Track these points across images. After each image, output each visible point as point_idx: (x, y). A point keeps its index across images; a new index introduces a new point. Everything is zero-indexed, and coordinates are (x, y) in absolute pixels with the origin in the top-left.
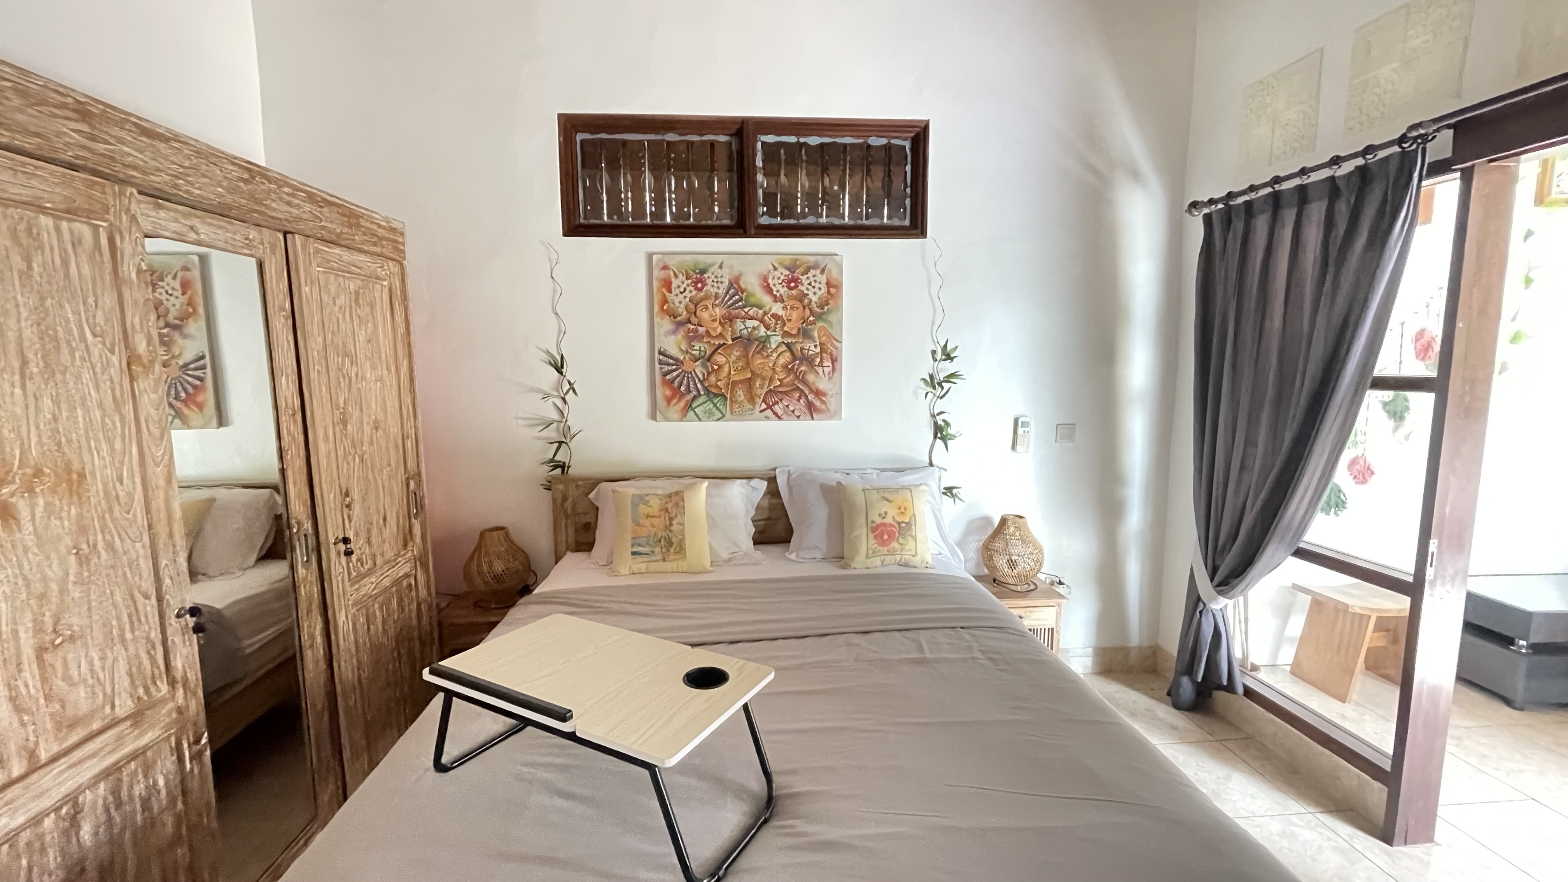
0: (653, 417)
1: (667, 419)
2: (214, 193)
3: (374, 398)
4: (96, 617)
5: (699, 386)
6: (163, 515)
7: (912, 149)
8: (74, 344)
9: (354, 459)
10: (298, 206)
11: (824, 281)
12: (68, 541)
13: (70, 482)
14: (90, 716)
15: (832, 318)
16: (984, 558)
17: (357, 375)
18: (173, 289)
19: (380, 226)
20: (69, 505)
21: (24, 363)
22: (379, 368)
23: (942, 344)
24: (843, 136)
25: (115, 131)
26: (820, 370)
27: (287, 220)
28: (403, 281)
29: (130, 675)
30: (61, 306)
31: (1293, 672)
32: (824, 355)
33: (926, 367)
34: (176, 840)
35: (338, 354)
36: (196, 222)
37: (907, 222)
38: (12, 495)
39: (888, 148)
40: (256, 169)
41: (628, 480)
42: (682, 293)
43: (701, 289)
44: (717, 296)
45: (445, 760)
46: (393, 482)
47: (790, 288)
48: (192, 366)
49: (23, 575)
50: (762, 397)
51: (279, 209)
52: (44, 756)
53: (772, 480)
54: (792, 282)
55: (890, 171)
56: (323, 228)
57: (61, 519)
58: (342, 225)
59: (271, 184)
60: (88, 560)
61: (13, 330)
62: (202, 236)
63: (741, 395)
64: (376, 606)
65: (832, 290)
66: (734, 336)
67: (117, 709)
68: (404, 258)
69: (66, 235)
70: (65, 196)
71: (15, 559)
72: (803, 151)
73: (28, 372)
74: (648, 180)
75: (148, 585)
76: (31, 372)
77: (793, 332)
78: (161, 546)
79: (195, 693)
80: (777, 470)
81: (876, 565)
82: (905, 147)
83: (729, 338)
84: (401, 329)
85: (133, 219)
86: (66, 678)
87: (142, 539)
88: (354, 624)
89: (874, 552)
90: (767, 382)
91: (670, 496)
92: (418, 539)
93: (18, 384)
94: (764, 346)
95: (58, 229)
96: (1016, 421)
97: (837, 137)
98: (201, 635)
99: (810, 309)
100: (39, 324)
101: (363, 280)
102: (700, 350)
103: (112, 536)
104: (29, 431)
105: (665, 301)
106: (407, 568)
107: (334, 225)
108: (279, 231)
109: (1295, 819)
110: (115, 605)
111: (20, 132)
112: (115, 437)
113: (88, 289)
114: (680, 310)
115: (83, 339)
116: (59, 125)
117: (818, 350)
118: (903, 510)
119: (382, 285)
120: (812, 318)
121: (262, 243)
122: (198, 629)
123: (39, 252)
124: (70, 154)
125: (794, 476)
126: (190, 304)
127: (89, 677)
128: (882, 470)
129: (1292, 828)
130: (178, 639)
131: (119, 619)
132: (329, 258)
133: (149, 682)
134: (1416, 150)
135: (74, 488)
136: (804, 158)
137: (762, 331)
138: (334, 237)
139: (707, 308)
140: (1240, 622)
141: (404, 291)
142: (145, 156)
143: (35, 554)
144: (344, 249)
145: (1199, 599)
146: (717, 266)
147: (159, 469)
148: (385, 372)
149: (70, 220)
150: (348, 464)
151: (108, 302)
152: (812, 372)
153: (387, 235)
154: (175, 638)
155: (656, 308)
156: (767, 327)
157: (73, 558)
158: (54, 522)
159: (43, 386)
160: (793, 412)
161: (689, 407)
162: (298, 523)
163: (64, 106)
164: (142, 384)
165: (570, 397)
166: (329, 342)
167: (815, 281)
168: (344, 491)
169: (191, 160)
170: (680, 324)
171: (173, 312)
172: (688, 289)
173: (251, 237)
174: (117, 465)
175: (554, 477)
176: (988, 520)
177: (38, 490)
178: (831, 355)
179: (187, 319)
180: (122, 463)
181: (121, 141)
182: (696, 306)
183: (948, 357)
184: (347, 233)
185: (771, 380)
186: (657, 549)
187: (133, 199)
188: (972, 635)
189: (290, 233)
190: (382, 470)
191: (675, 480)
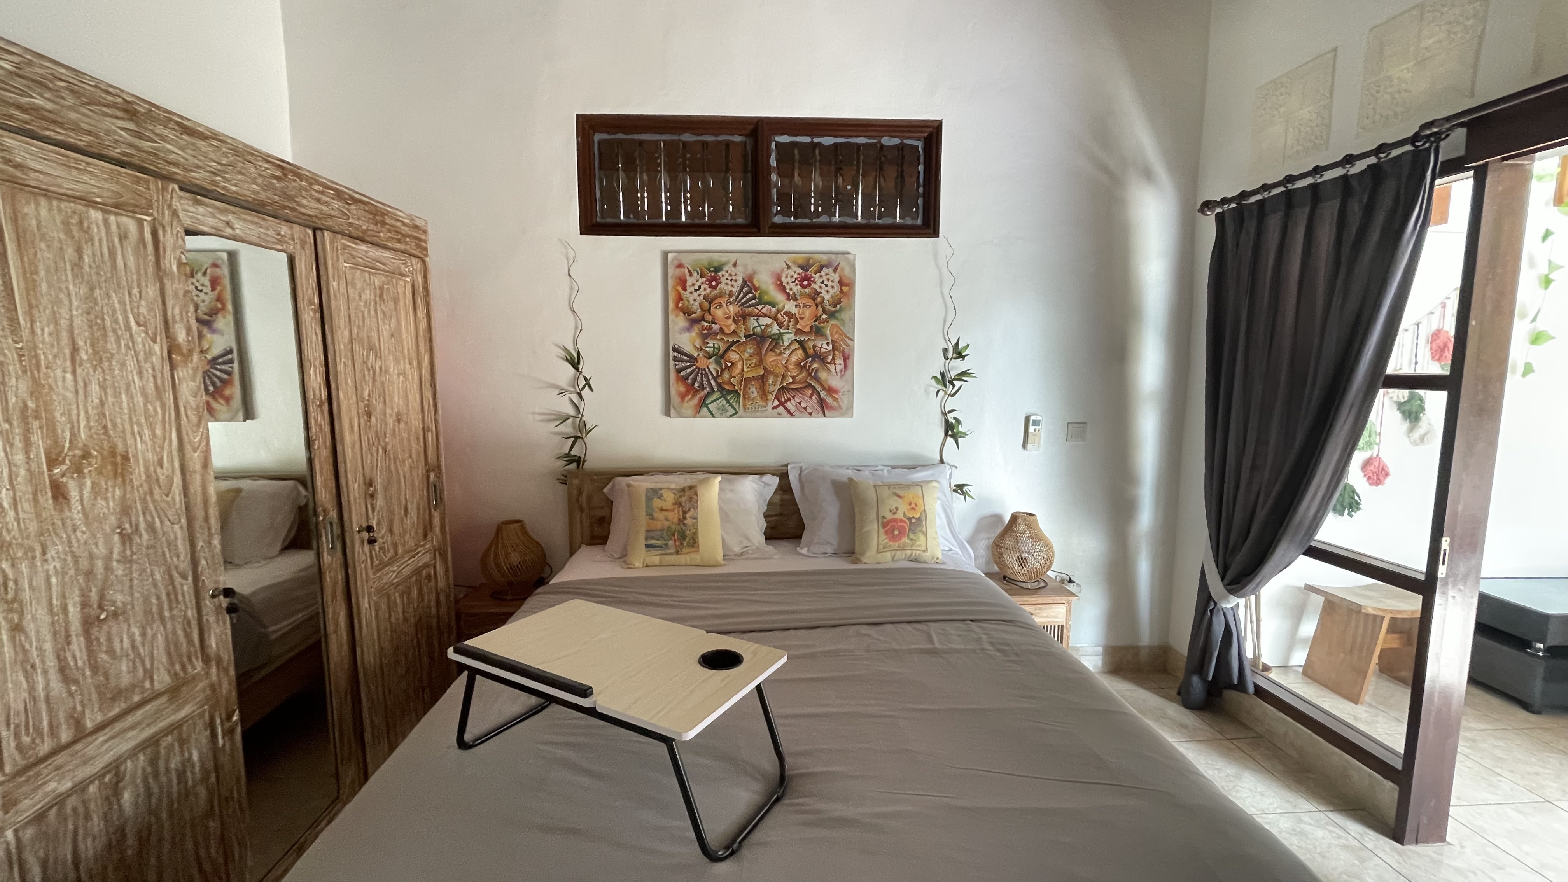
0: (668, 413)
1: (681, 415)
2: (249, 190)
3: (396, 392)
4: (136, 595)
5: (713, 382)
6: (199, 498)
7: (925, 149)
8: (120, 333)
9: (378, 451)
10: (327, 203)
11: (837, 279)
12: (113, 519)
13: (114, 464)
14: (132, 688)
15: (844, 315)
16: (994, 555)
17: (381, 368)
18: (202, 285)
19: (404, 224)
20: (114, 487)
21: (75, 350)
22: (402, 362)
23: (954, 343)
24: (857, 136)
25: (159, 129)
26: (832, 367)
27: (316, 217)
28: (425, 277)
29: (169, 654)
30: (108, 296)
31: (1305, 673)
32: (836, 353)
33: (937, 364)
34: (209, 813)
35: (363, 347)
36: (231, 217)
37: (919, 222)
38: (63, 475)
39: (901, 147)
40: (288, 166)
41: (642, 475)
42: (696, 291)
43: (715, 288)
44: (731, 294)
45: (468, 737)
46: (414, 473)
47: (804, 287)
48: (220, 360)
49: (72, 552)
50: (775, 394)
51: (309, 206)
52: (89, 725)
53: (784, 476)
54: (805, 280)
55: (902, 171)
56: (350, 225)
57: (106, 499)
58: (368, 222)
59: (301, 181)
60: (131, 540)
61: (65, 318)
62: (238, 231)
63: (754, 391)
64: (397, 595)
65: (845, 289)
66: (748, 334)
67: (156, 684)
68: (427, 256)
69: (114, 228)
70: (113, 191)
71: (64, 536)
72: (817, 152)
73: (78, 358)
74: (664, 180)
75: (184, 564)
76: (81, 358)
77: (805, 330)
78: (197, 528)
79: (226, 671)
80: (789, 467)
81: (886, 560)
82: (917, 147)
83: (742, 335)
84: (423, 324)
85: (175, 214)
86: (111, 652)
87: (180, 521)
88: (377, 611)
89: (884, 548)
90: (780, 379)
91: (683, 490)
92: (437, 530)
93: (69, 369)
94: (776, 344)
95: (106, 222)
96: (1027, 419)
97: (851, 136)
98: (233, 615)
99: (822, 307)
100: (88, 313)
101: (387, 276)
102: (714, 347)
103: (153, 518)
104: (78, 415)
105: (680, 299)
106: (427, 558)
107: (359, 220)
108: (309, 227)
109: (1306, 818)
110: (155, 585)
111: (74, 130)
112: (156, 423)
113: (132, 281)
114: (695, 308)
115: (128, 328)
116: (109, 123)
117: (830, 347)
118: (913, 506)
119: (405, 282)
120: (824, 316)
121: (293, 239)
122: (231, 609)
123: (90, 244)
124: (118, 151)
125: (805, 472)
126: (219, 299)
127: (130, 652)
128: (893, 467)
129: (1303, 826)
130: (212, 619)
131: (158, 598)
132: (354, 253)
133: (185, 660)
134: (1430, 148)
135: (119, 471)
136: (818, 158)
137: (775, 329)
138: (361, 234)
139: (720, 306)
140: (1251, 622)
141: (426, 288)
142: (186, 153)
143: (84, 533)
144: (370, 245)
145: (1210, 598)
146: (731, 265)
147: (196, 455)
148: (408, 366)
149: (116, 214)
150: (372, 455)
151: (151, 293)
152: (824, 369)
153: (410, 233)
154: (210, 618)
155: (671, 305)
156: (780, 325)
157: (116, 538)
158: (101, 502)
159: (92, 373)
160: (805, 408)
161: (702, 403)
162: (324, 511)
163: (114, 106)
164: (181, 373)
165: (586, 392)
166: (354, 336)
167: (828, 280)
168: (367, 480)
169: (228, 157)
170: (694, 322)
171: (203, 308)
172: (702, 287)
173: (283, 233)
174: (158, 449)
175: (569, 472)
176: (998, 518)
177: (86, 471)
178: (843, 352)
179: (216, 314)
180: (162, 448)
181: (163, 138)
182: (710, 303)
183: (960, 355)
184: (373, 231)
185: (784, 377)
186: (671, 543)
187: (174, 195)
188: (980, 627)
189: (321, 229)
190: (404, 462)
191: (688, 476)
